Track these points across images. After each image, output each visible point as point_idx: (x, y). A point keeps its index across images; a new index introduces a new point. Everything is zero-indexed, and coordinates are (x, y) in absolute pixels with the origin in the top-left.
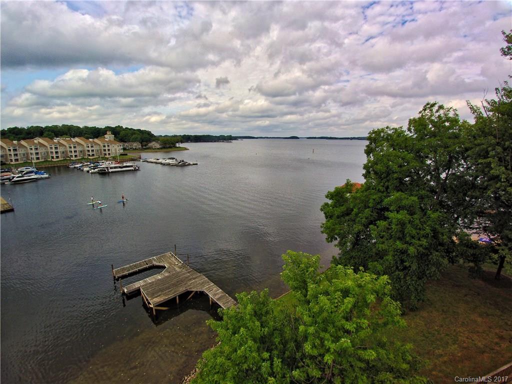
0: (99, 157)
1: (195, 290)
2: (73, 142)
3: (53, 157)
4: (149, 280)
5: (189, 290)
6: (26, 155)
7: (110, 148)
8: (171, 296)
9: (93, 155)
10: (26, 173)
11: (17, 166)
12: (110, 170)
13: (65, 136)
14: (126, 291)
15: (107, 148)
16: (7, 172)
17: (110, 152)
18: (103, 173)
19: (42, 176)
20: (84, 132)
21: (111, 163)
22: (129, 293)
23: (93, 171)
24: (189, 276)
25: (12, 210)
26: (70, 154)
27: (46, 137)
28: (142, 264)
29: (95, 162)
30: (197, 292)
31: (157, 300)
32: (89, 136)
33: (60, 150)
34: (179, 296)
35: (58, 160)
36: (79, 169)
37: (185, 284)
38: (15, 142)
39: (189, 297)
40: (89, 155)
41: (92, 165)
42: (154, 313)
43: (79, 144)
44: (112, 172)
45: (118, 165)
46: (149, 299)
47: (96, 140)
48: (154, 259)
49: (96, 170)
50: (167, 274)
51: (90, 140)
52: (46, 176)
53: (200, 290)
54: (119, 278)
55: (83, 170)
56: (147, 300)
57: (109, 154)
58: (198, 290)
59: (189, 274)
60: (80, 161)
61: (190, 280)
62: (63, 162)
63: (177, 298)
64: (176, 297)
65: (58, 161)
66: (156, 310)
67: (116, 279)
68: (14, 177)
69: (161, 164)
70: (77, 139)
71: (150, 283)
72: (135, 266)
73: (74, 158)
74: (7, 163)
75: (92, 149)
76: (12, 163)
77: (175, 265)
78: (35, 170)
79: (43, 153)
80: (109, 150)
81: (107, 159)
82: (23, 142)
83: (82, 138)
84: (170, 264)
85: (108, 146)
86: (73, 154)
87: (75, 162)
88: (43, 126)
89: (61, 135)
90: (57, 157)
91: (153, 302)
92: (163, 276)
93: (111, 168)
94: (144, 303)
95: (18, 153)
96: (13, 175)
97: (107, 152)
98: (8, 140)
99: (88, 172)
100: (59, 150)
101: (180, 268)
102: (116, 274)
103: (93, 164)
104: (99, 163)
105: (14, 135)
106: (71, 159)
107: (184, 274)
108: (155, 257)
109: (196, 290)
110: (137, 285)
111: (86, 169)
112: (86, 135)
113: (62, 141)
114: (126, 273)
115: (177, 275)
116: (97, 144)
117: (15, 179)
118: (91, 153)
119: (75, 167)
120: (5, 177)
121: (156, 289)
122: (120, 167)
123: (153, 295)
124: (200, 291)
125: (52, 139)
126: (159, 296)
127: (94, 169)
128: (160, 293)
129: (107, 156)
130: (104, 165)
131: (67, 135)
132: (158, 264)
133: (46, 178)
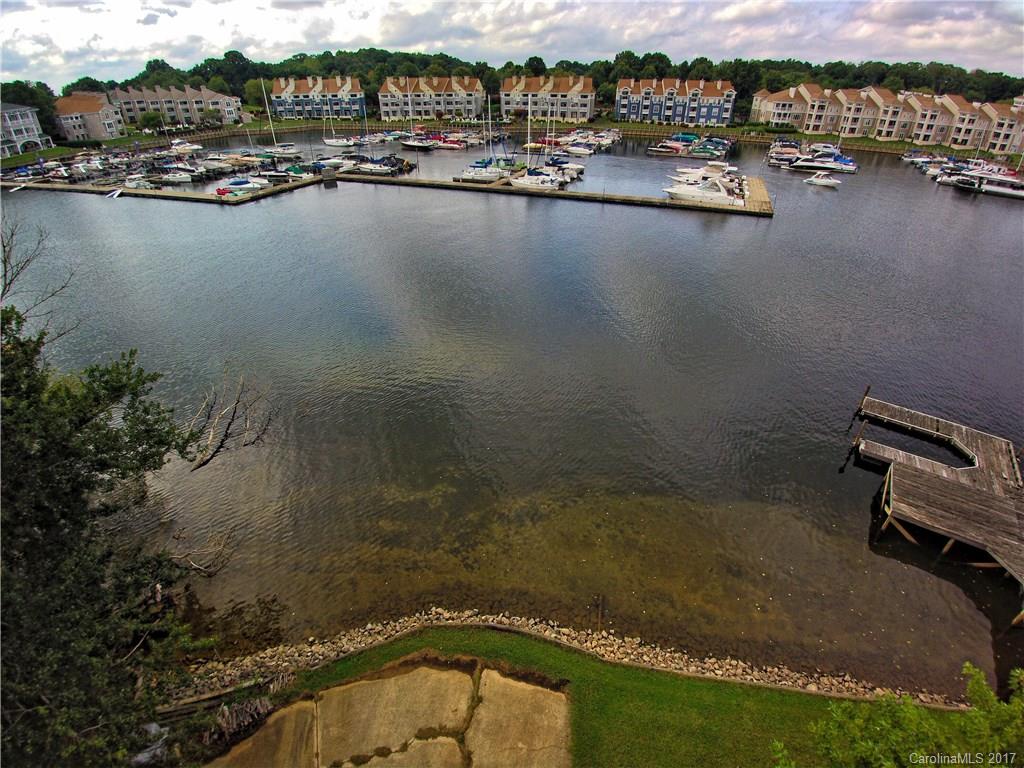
0: (975, 150)
1: (1003, 563)
2: (935, 105)
3: (880, 133)
4: (919, 462)
5: (988, 550)
6: (835, 121)
7: (1012, 132)
8: (940, 528)
9: (964, 142)
10: (820, 156)
11: (812, 140)
12: (985, 187)
13: (925, 89)
14: (862, 447)
15: (1003, 131)
16: (793, 147)
17: (1008, 143)
18: (966, 191)
19: (844, 167)
20: (971, 84)
21: (996, 168)
22: (865, 457)
23: (945, 178)
24: (1012, 525)
25: (769, 216)
26: (915, 131)
27: (885, 87)
28: (926, 421)
29: (962, 159)
30: (1003, 570)
31: (906, 510)
32: (976, 94)
33: (902, 118)
34: (956, 542)
35: (888, 139)
36: (921, 170)
37: (990, 533)
38: (827, 92)
39: (975, 564)
40: (955, 141)
41: (951, 165)
42: (884, 527)
43: (945, 110)
44: (987, 193)
45: (1010, 179)
46: (893, 495)
47: (988, 108)
48: (959, 430)
49: (954, 178)
50: (964, 480)
51: (976, 105)
52: (851, 167)
53: (1014, 574)
54: (866, 416)
55: (924, 173)
56: (888, 493)
57: (1003, 147)
58: (1008, 569)
59: (1015, 520)
60: (928, 151)
61: (1011, 534)
62: (894, 146)
63: (950, 542)
64: (949, 539)
65: (887, 142)
66: (890, 524)
67: (860, 416)
68: (798, 159)
70: (946, 100)
71: (916, 470)
72: (912, 417)
73: (918, 142)
74: (800, 130)
75: (969, 127)
76: (807, 132)
77: (999, 475)
78: (837, 152)
79: (867, 121)
80: (1007, 136)
81: (990, 158)
82: (841, 95)
83: (959, 98)
84: (991, 465)
85: (1011, 126)
86: (923, 132)
87: (918, 151)
88: (890, 62)
89: (917, 87)
90: (889, 134)
91: (897, 507)
92: (952, 477)
93: (990, 182)
94: (880, 494)
95: (824, 113)
96: (798, 155)
97: (1000, 142)
98: (817, 87)
99: (934, 178)
100: (898, 119)
101: (1007, 490)
102: (866, 407)
103: (955, 162)
104: (968, 163)
105: (831, 79)
106: (915, 142)
107: (1006, 511)
108: (964, 428)
109: (1005, 566)
110: (889, 453)
111: (932, 171)
112: (972, 92)
113: (914, 101)
114: (886, 417)
115: (989, 499)
116: (986, 117)
117: (799, 163)
118: (960, 137)
119: (912, 163)
120: (785, 156)
121: (920, 489)
122: (1013, 186)
123: (905, 495)
124: (1011, 577)
125: (896, 92)
126: (917, 507)
127: (950, 175)
128: (920, 503)
129: (995, 151)
130: (976, 170)
131: (929, 86)
132: (961, 445)
133: (850, 173)
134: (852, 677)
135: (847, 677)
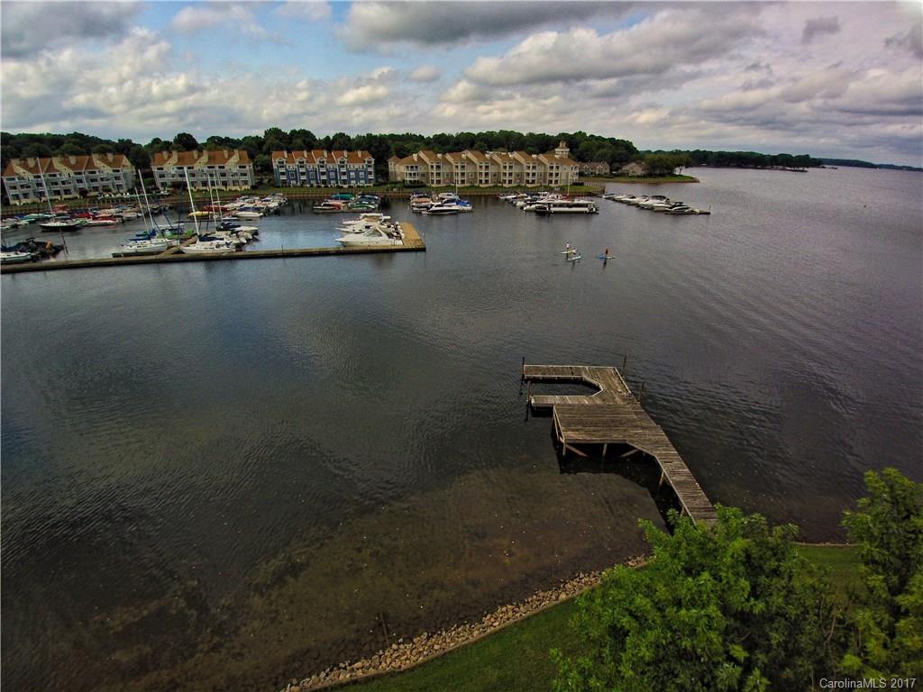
0: (541, 186)
1: (639, 447)
2: (510, 159)
3: (481, 181)
4: (569, 400)
5: (627, 442)
6: (450, 175)
7: (559, 171)
8: (596, 439)
9: (533, 182)
10: (446, 202)
11: (438, 191)
12: (553, 209)
13: (501, 149)
14: (533, 402)
15: (554, 171)
16: (426, 197)
17: (558, 178)
18: (542, 213)
19: (464, 208)
20: (527, 143)
21: (555, 196)
22: (537, 408)
23: (528, 207)
24: (635, 420)
25: (423, 250)
26: (502, 178)
27: (476, 149)
28: (564, 370)
29: (534, 193)
30: (641, 452)
31: (573, 435)
32: (533, 149)
33: (492, 170)
34: (609, 445)
36: (512, 204)
37: (625, 430)
38: (439, 155)
39: (625, 455)
40: (528, 182)
41: (529, 198)
42: (564, 453)
43: (517, 163)
44: (555, 213)
45: (565, 202)
46: (562, 428)
47: (541, 157)
48: (584, 369)
49: (533, 206)
50: (599, 402)
51: (534, 156)
52: (469, 208)
53: (649, 452)
54: (529, 379)
55: (515, 205)
56: (559, 428)
57: (556, 182)
58: (645, 450)
59: (635, 417)
60: (513, 190)
61: (636, 427)
62: (492, 190)
63: (605, 446)
64: (603, 444)
65: (487, 188)
66: (567, 449)
67: (524, 380)
68: (432, 205)
69: (637, 205)
70: (515, 155)
71: (569, 405)
72: (555, 370)
73: (506, 185)
74: (428, 185)
75: (534, 171)
76: (433, 186)
77: (616, 391)
78: (457, 198)
79: (470, 174)
80: (557, 174)
81: (551, 190)
82: (448, 157)
83: (523, 153)
84: (609, 386)
85: (558, 167)
86: (507, 178)
87: (508, 191)
88: (476, 132)
89: (496, 148)
90: (487, 182)
91: (567, 436)
92: (591, 402)
93: (555, 206)
94: (554, 430)
95: (441, 171)
96: (431, 203)
97: (554, 179)
98: (431, 152)
99: (522, 208)
100: (489, 171)
101: (624, 400)
102: (526, 372)
103: (531, 196)
104: (539, 195)
105: (440, 146)
106: (504, 185)
107: (629, 413)
108: (587, 368)
109: (640, 449)
110: (552, 400)
111: (520, 203)
112: (530, 148)
113: (496, 158)
114: (539, 376)
115: (615, 409)
116: (541, 163)
117: (434, 208)
118: (530, 179)
119: (506, 200)
120: (424, 204)
121: (579, 418)
122: (569, 206)
123: (568, 425)
124: (647, 454)
125: (484, 153)
126: (577, 430)
127: (531, 205)
128: (580, 427)
129: (553, 185)
130: (546, 199)
131: (503, 147)
132: (589, 379)
133: (469, 211)
134: (584, 572)
135: (582, 576)
